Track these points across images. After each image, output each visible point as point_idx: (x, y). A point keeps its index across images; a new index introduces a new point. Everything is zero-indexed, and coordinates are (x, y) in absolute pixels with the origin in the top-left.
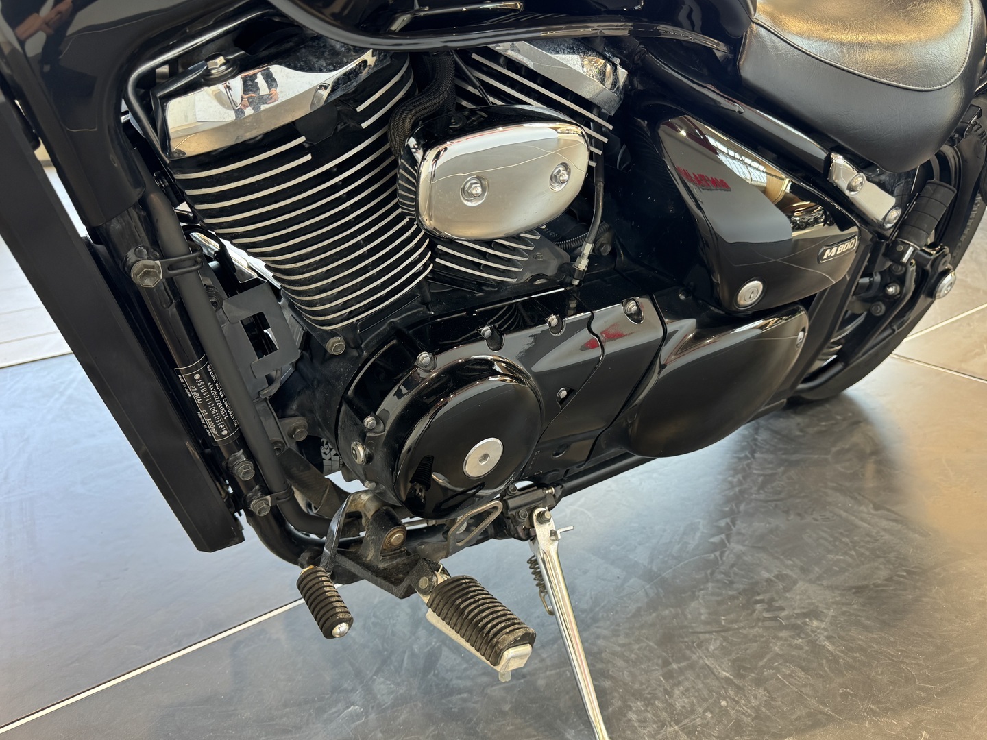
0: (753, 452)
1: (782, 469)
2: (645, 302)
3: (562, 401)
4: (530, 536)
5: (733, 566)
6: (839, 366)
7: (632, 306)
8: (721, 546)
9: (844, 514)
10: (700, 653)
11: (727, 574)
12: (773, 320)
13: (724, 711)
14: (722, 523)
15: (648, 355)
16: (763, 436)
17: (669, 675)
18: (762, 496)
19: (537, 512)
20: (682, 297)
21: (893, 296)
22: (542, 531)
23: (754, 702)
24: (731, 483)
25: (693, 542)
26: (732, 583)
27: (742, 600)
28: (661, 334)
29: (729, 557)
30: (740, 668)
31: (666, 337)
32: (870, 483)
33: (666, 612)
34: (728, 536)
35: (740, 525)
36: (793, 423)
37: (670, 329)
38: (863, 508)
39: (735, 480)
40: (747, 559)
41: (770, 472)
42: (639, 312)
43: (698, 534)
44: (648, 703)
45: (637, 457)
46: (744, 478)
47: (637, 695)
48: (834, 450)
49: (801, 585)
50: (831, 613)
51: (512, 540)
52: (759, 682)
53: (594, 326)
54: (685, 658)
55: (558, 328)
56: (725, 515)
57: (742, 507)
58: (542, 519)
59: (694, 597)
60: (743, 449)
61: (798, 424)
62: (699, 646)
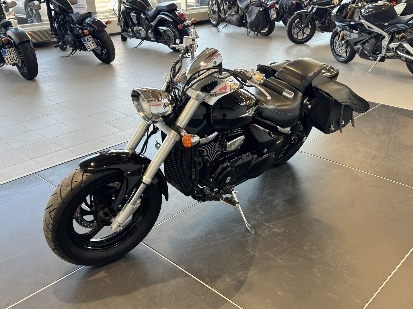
0: (266, 177)
1: (272, 180)
2: (249, 153)
3: (238, 170)
4: (231, 193)
5: (263, 199)
6: (283, 158)
7: (247, 154)
8: (261, 195)
9: (284, 188)
10: (259, 211)
11: (263, 200)
12: (270, 154)
13: (264, 218)
14: (261, 191)
15: (250, 162)
16: (268, 173)
17: (254, 215)
18: (268, 186)
19: (232, 189)
20: (255, 152)
21: (292, 143)
22: (233, 192)
23: (268, 217)
24: (262, 184)
25: (256, 195)
26: (263, 201)
27: (265, 203)
28: (252, 158)
29: (263, 197)
30: (266, 213)
31: (253, 159)
32: (290, 182)
33: (253, 206)
34: (262, 194)
35: (264, 192)
36: (274, 170)
37: (253, 157)
38: (288, 187)
39: (263, 183)
40: (266, 197)
41: (270, 181)
42: (248, 155)
43: (257, 194)
44: (252, 218)
45: (246, 179)
46: (265, 183)
47: (250, 218)
48: (283, 175)
49: (276, 201)
50: (281, 204)
51: (228, 194)
52: (269, 214)
53: (242, 158)
54: (257, 212)
55: (237, 159)
56: (261, 190)
57: (265, 188)
58: (233, 190)
59: (257, 204)
60: (264, 177)
61: (276, 170)
62: (259, 210)
